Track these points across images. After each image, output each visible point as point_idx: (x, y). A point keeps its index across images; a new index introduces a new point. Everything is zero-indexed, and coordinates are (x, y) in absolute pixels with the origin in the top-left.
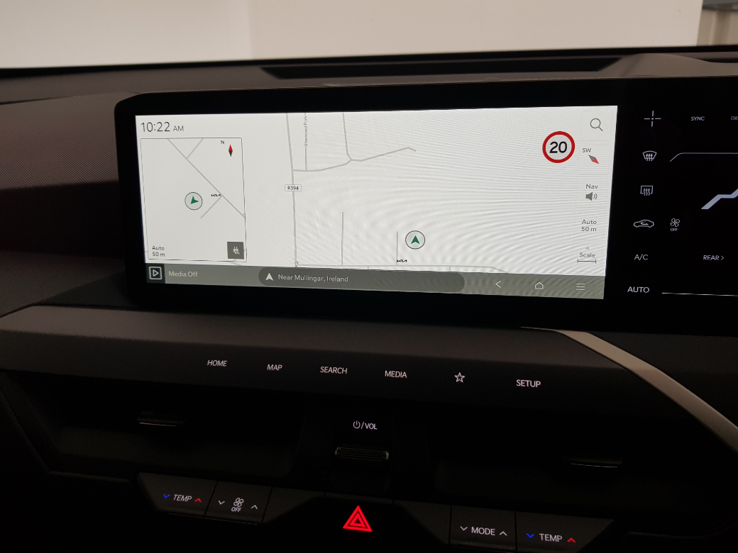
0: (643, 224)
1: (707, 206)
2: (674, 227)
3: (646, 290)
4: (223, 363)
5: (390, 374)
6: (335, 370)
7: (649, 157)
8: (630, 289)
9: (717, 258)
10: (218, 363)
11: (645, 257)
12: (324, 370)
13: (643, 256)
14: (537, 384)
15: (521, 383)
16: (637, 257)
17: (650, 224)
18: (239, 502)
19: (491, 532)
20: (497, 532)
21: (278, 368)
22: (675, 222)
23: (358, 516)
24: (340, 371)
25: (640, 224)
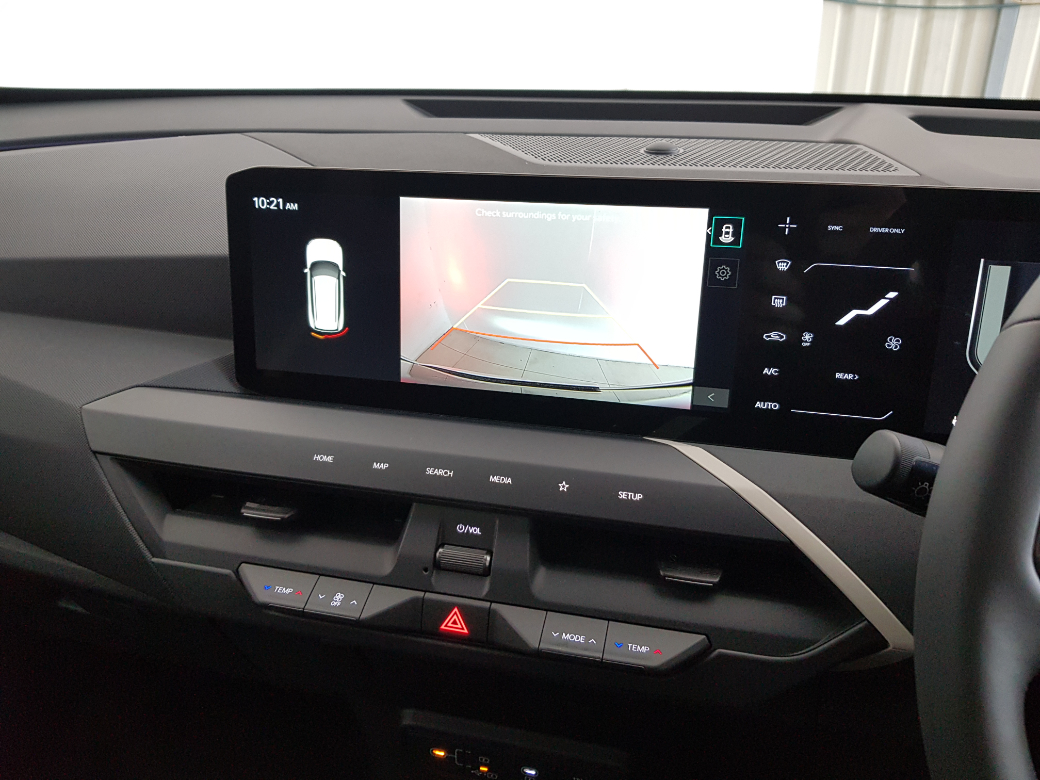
0: (774, 336)
1: (842, 322)
2: (806, 342)
3: (775, 406)
4: (329, 459)
5: (495, 479)
6: (440, 472)
7: (783, 266)
8: (758, 404)
9: (850, 376)
10: (325, 458)
11: (776, 372)
12: (430, 471)
13: (773, 370)
14: (639, 497)
15: (623, 495)
16: (766, 371)
17: (782, 337)
18: (339, 597)
19: (581, 639)
20: (586, 640)
21: (384, 466)
22: (808, 337)
23: (455, 617)
24: (446, 473)
25: (770, 336)
